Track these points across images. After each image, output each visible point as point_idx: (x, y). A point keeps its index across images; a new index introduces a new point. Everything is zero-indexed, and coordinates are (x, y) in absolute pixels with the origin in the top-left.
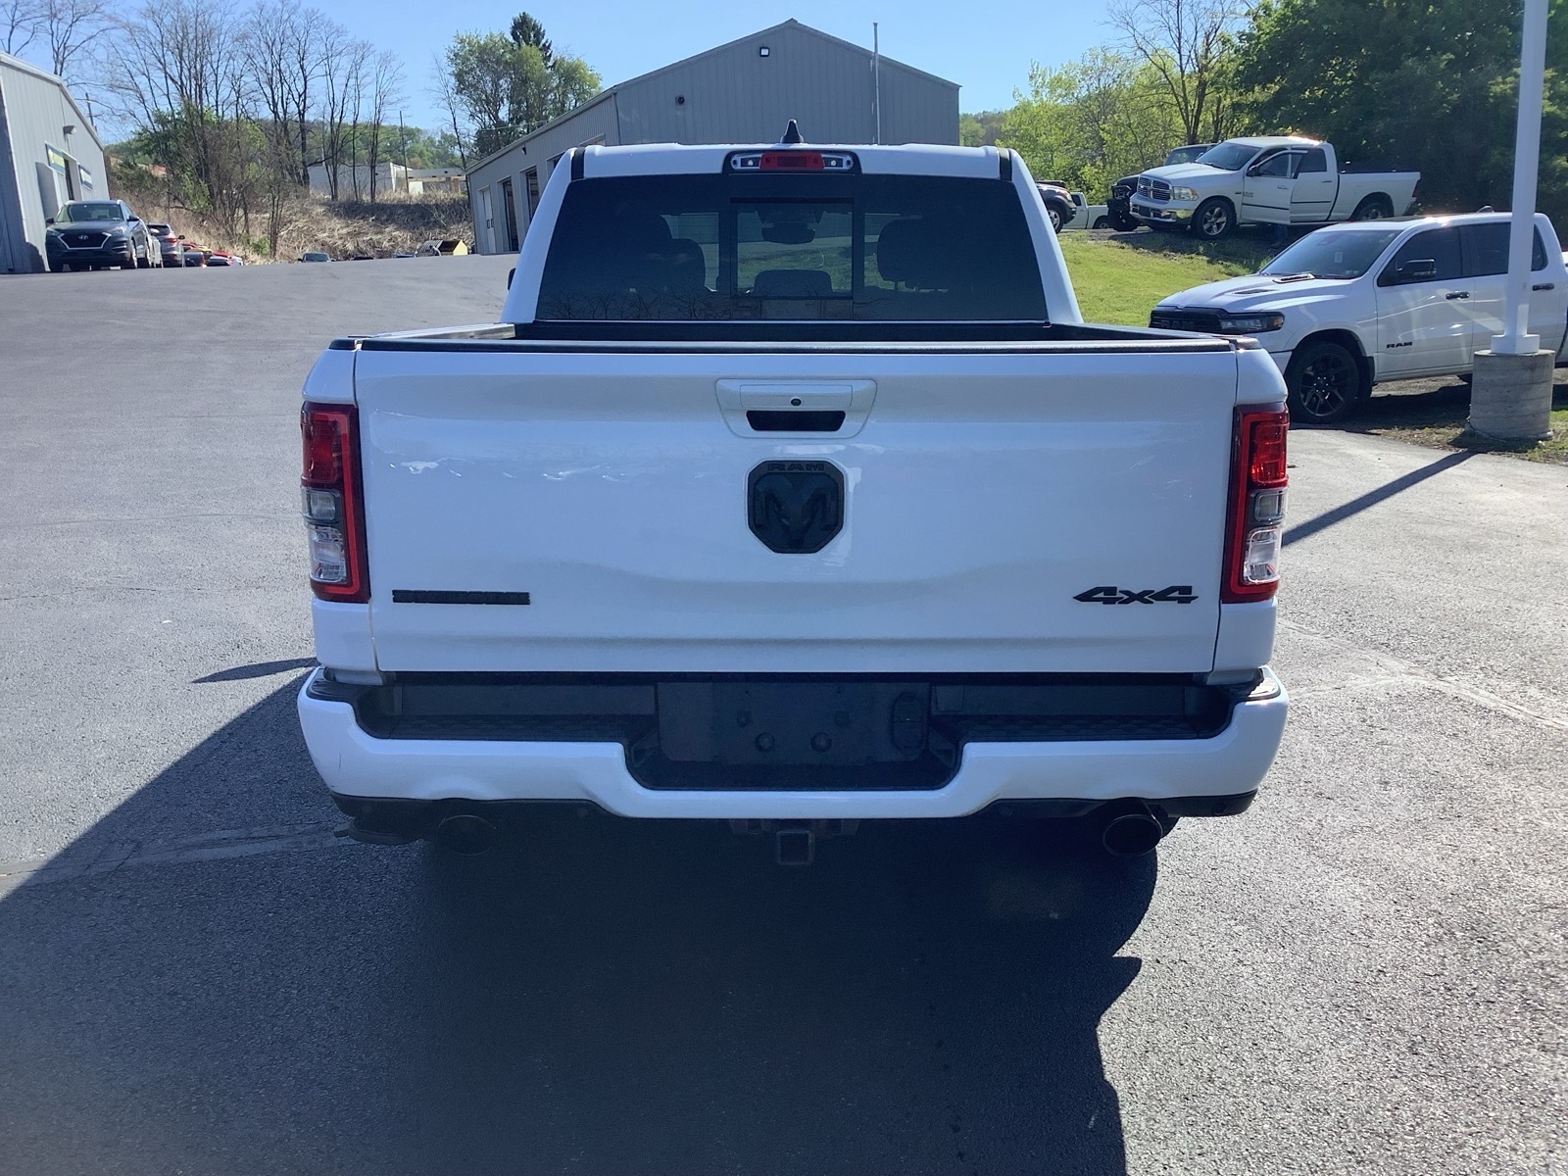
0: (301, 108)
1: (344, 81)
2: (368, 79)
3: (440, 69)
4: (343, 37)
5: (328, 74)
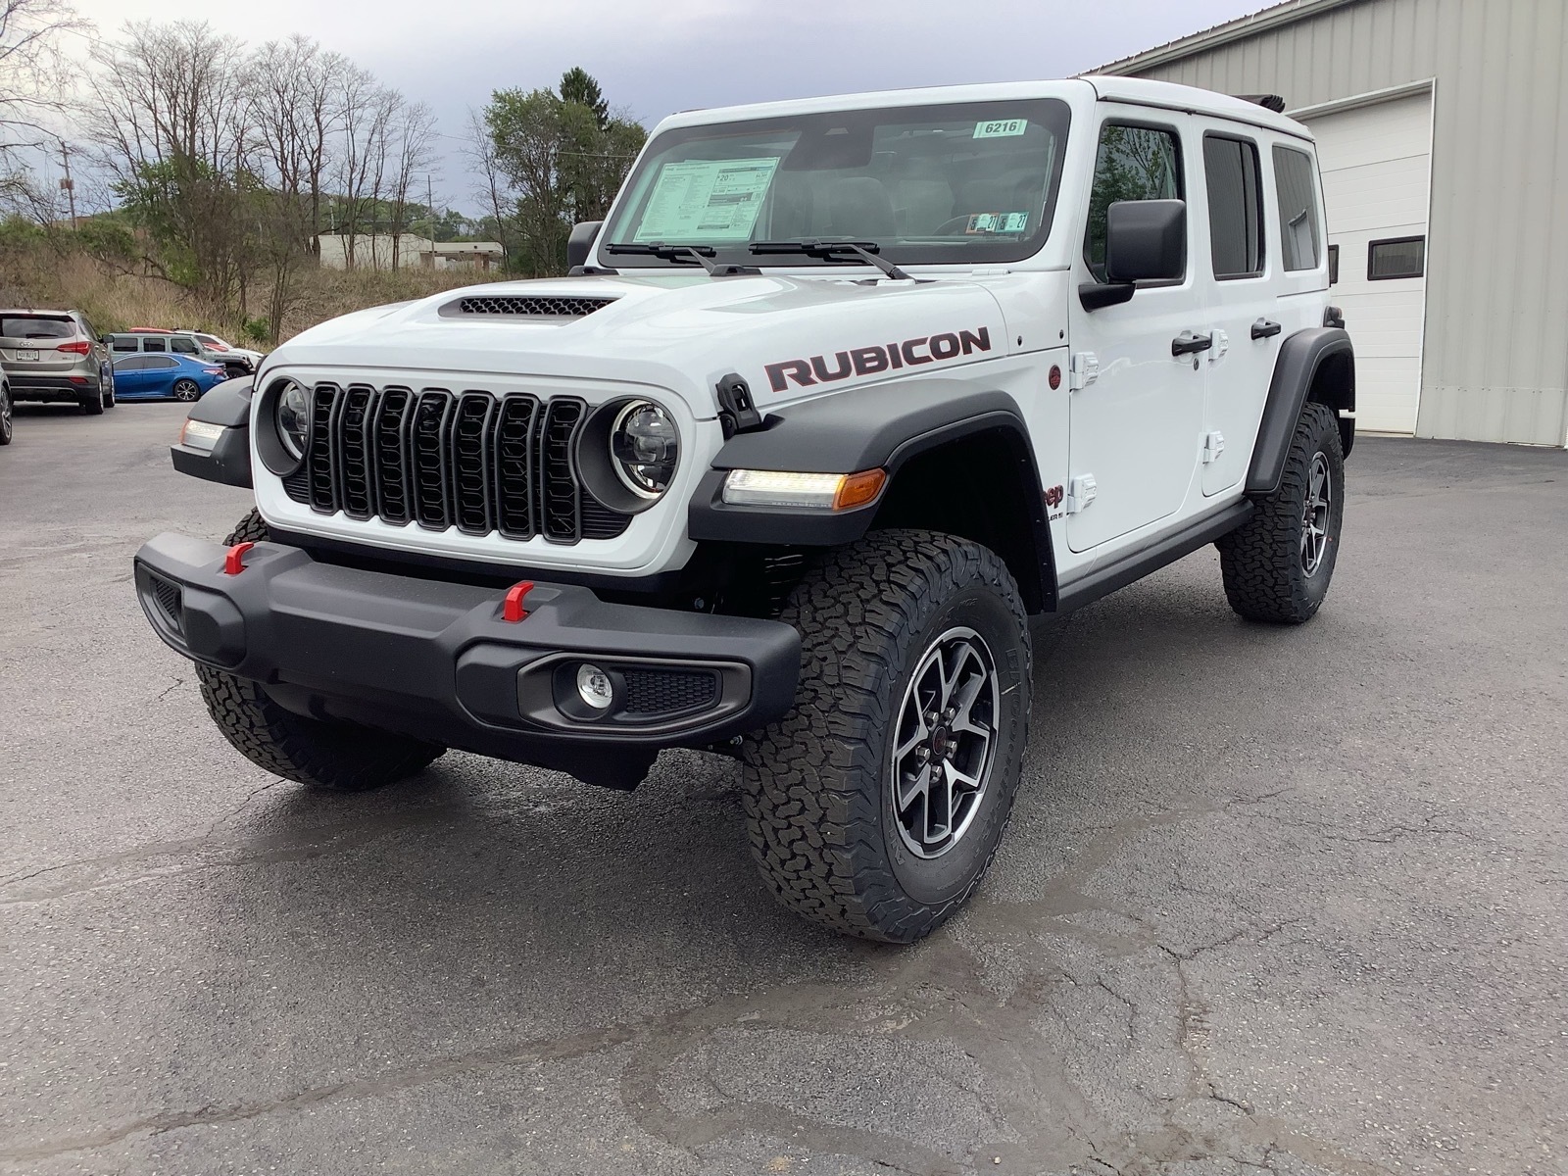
0: (315, 165)
3: (477, 130)
4: (369, 86)
5: (349, 128)
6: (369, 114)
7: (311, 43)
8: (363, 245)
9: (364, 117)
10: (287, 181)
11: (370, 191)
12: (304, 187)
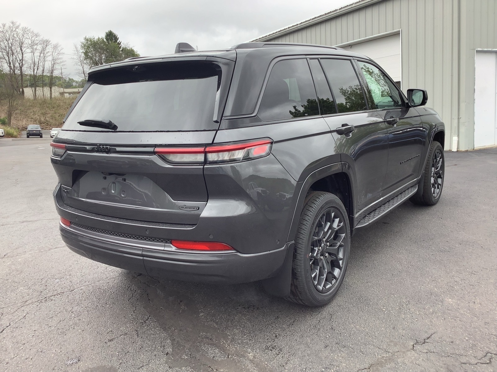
0: (21, 65)
1: (39, 54)
2: (49, 54)
3: (77, 51)
4: (39, 38)
5: (33, 52)
6: (39, 47)
7: (18, 24)
8: (39, 91)
9: (37, 48)
10: (11, 70)
11: (41, 73)
12: (18, 72)
